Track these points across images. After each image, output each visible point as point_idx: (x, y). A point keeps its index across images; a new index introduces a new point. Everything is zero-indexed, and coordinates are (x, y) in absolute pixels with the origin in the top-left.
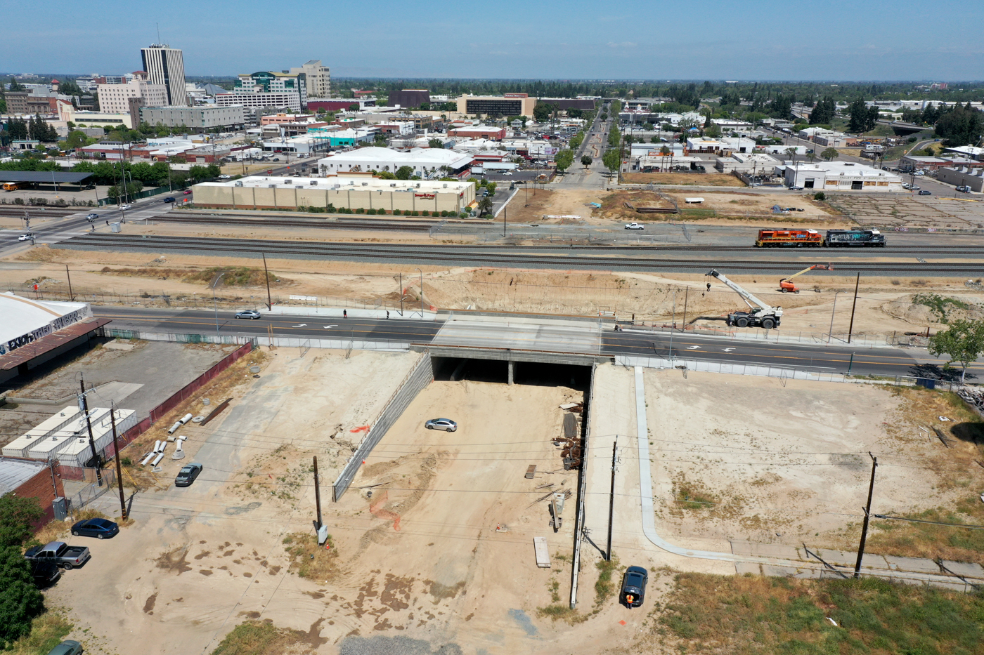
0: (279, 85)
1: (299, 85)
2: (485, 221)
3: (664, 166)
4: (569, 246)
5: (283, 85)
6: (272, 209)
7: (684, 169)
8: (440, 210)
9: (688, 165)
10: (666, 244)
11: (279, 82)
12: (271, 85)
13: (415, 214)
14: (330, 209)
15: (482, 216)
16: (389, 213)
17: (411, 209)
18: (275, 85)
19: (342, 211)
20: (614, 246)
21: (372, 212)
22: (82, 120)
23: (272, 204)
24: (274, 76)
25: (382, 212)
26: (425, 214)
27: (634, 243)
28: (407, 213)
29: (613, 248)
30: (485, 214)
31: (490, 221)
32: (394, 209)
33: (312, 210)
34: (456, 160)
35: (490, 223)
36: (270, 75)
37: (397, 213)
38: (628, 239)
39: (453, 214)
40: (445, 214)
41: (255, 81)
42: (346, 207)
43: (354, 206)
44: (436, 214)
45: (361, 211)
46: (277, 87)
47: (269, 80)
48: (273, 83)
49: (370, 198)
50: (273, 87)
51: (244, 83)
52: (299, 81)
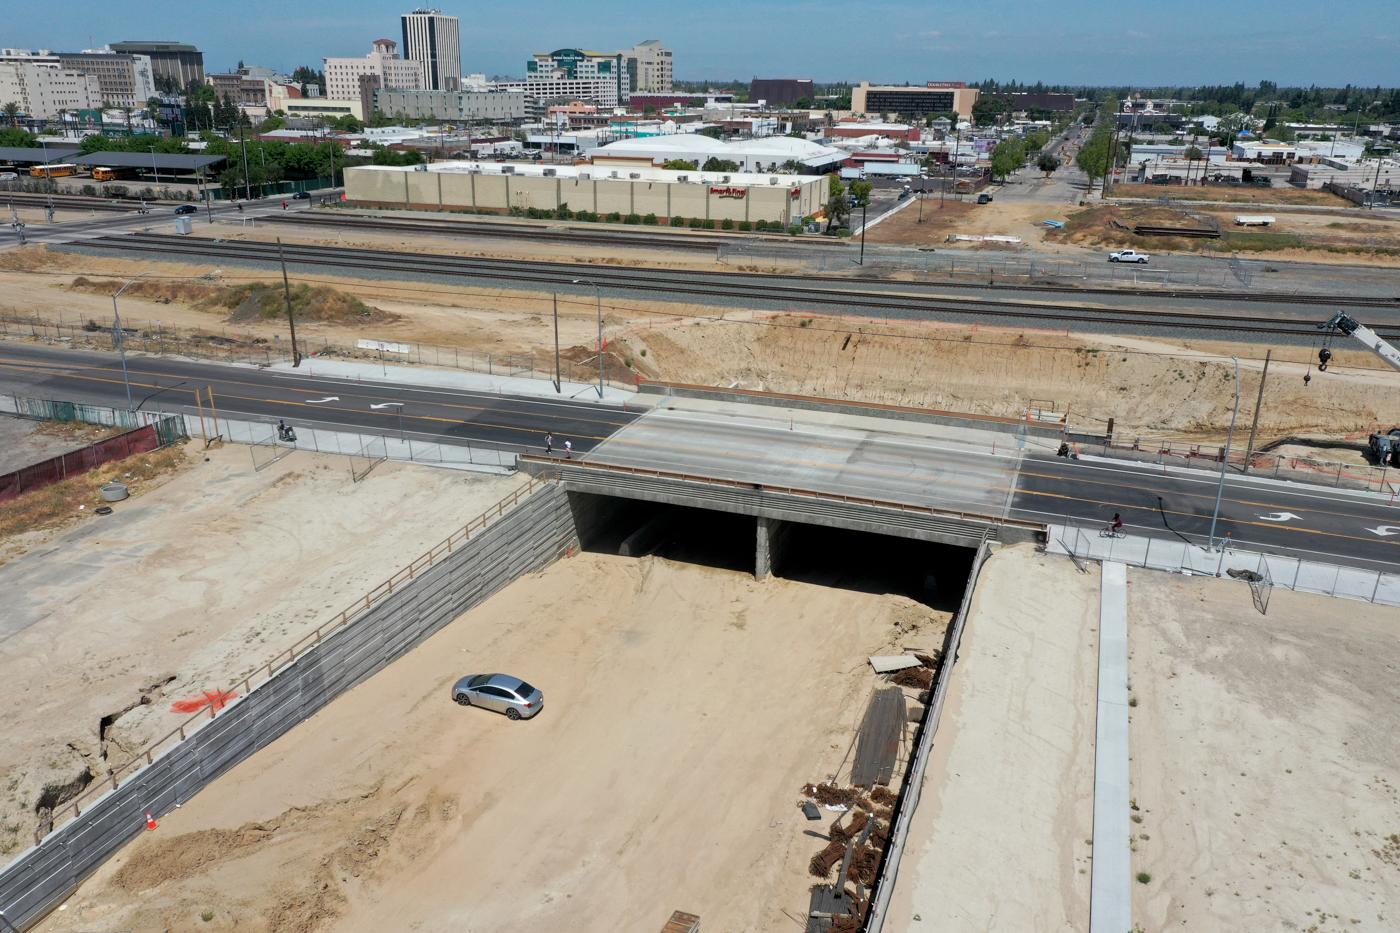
0: (590, 69)
1: (619, 70)
2: (834, 239)
3: (1192, 175)
4: (985, 283)
5: (596, 69)
6: (466, 210)
7: (1230, 181)
8: (753, 218)
9: (1239, 174)
10: (1196, 288)
11: (590, 64)
12: (579, 69)
13: (709, 224)
14: (563, 213)
15: (830, 230)
16: (663, 221)
17: (702, 216)
18: (584, 69)
19: (583, 216)
20: (1081, 287)
21: (633, 219)
22: (297, 108)
23: (468, 203)
24: (583, 55)
25: (651, 220)
26: (727, 225)
27: (1126, 284)
28: (694, 224)
29: (1081, 291)
30: (835, 228)
31: (844, 240)
32: (673, 215)
33: (533, 213)
34: (815, 155)
35: (843, 244)
36: (577, 54)
37: (678, 222)
38: (1113, 277)
39: (776, 227)
40: (762, 226)
41: (555, 63)
42: (590, 210)
43: (604, 209)
44: (745, 226)
45: (615, 218)
46: (587, 72)
47: (576, 61)
48: (581, 66)
49: (632, 194)
50: (581, 72)
51: (541, 66)
52: (619, 63)
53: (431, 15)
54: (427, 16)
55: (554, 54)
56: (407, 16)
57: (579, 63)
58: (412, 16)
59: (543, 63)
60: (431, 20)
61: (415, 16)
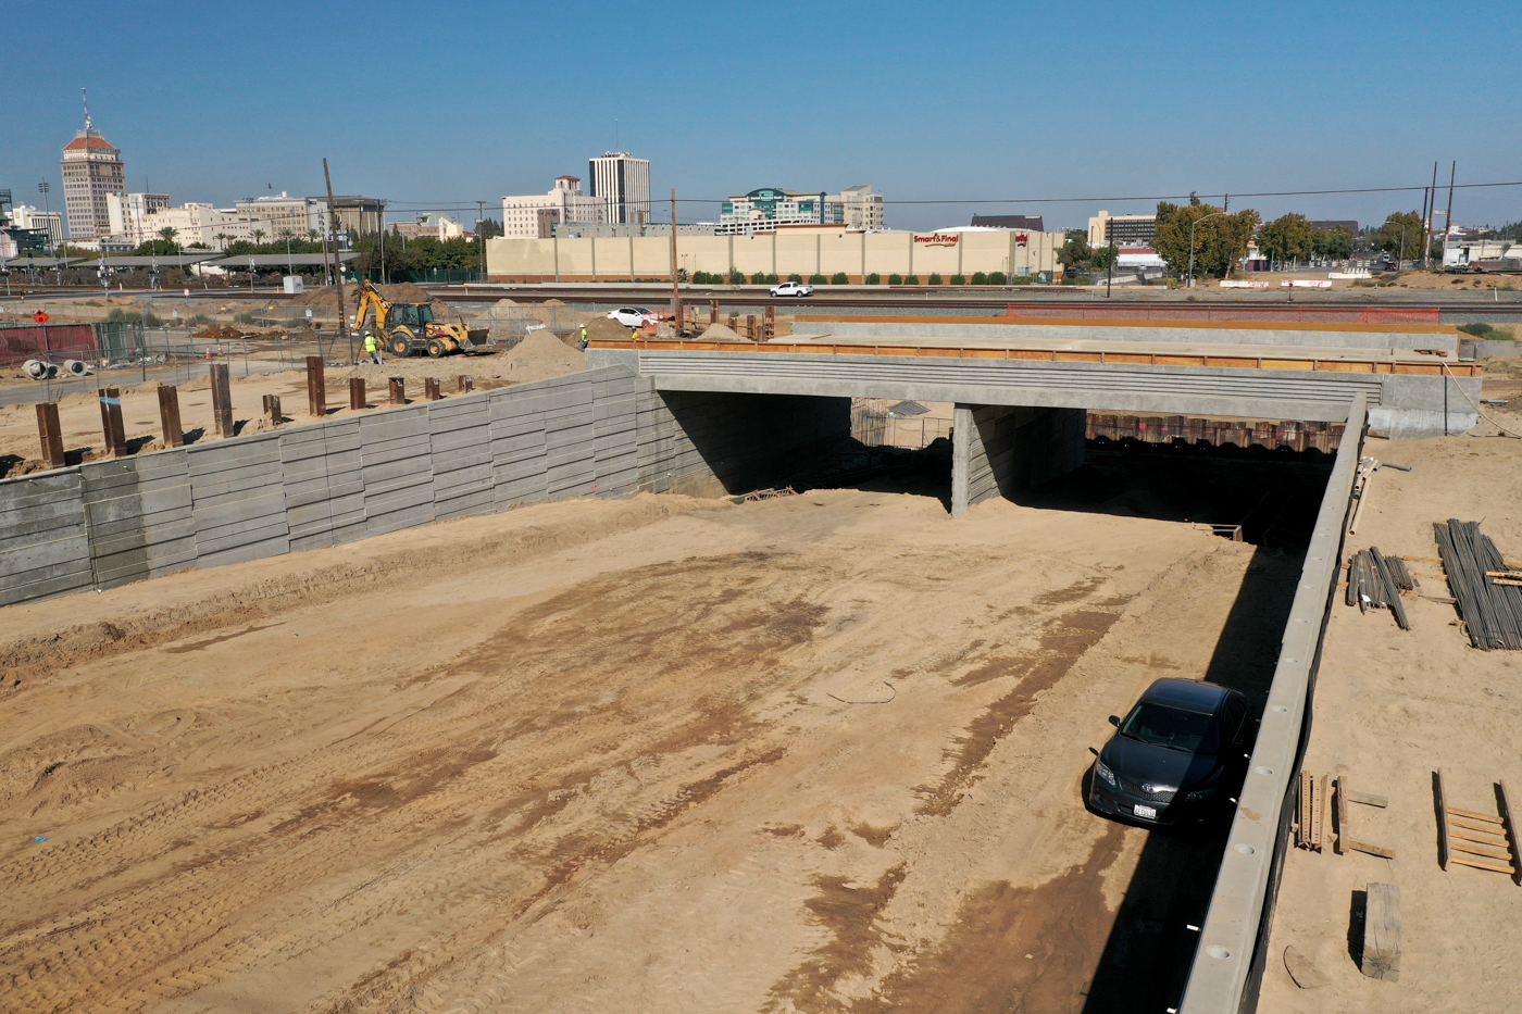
0: (790, 209)
1: (822, 209)
2: (1070, 287)
5: (796, 208)
8: (969, 270)
11: (790, 203)
12: (778, 209)
13: (912, 280)
14: (737, 278)
16: (857, 279)
17: (903, 270)
18: (784, 209)
21: (818, 278)
23: (625, 271)
24: (783, 194)
25: (840, 278)
26: (935, 280)
28: (894, 279)
31: (1084, 288)
32: (869, 271)
33: (701, 279)
35: (1083, 290)
36: (777, 193)
37: (874, 279)
39: (997, 279)
40: (979, 279)
41: (752, 204)
42: (767, 271)
43: (784, 271)
44: (958, 281)
45: (795, 279)
46: (787, 212)
47: (775, 201)
48: (780, 206)
49: (819, 249)
50: (780, 212)
51: (737, 207)
52: (822, 203)
53: (621, 158)
54: (616, 159)
55: (750, 195)
56: (596, 160)
57: (778, 204)
58: (600, 160)
59: (739, 204)
60: (621, 163)
61: (604, 159)
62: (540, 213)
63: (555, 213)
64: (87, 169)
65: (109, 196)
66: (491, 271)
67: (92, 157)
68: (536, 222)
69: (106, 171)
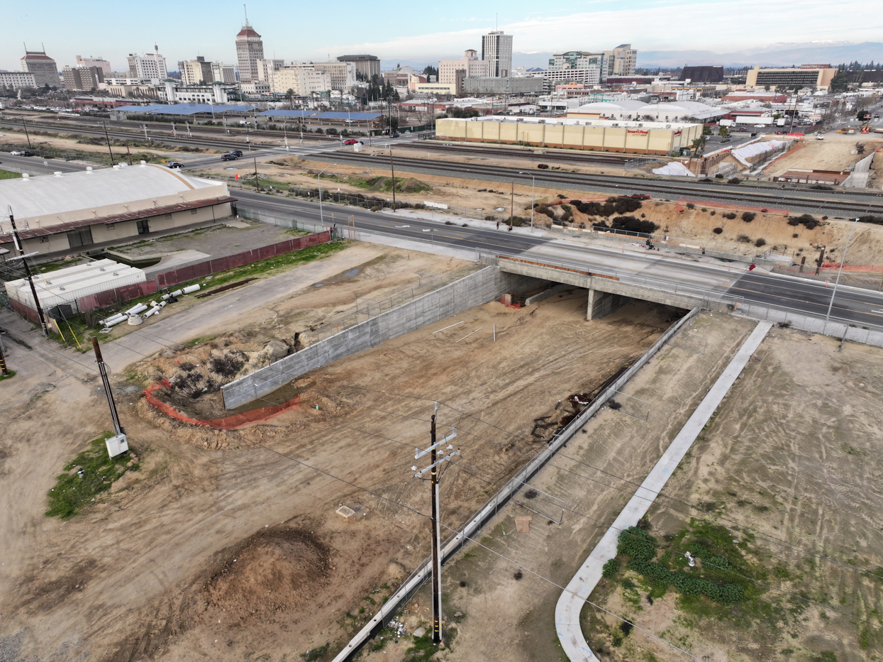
0: (585, 63)
1: (602, 62)
5: (588, 63)
6: (495, 142)
8: (651, 148)
11: (585, 59)
13: (625, 151)
16: (599, 149)
17: (622, 146)
21: (583, 147)
22: (423, 88)
25: (592, 148)
26: (635, 151)
28: (617, 150)
32: (605, 147)
33: (528, 144)
34: (704, 112)
36: (579, 54)
37: (608, 149)
40: (656, 153)
41: (565, 60)
42: (560, 143)
43: (567, 142)
44: (646, 153)
45: (573, 146)
46: (582, 64)
47: (577, 58)
48: (580, 61)
49: (584, 133)
50: (579, 65)
51: (557, 62)
52: (602, 59)
54: (496, 35)
55: (564, 55)
57: (578, 60)
59: (558, 60)
60: (498, 37)
62: (457, 71)
63: (463, 71)
64: (247, 46)
65: (258, 60)
66: (438, 134)
67: (249, 39)
68: (455, 78)
69: (255, 46)
